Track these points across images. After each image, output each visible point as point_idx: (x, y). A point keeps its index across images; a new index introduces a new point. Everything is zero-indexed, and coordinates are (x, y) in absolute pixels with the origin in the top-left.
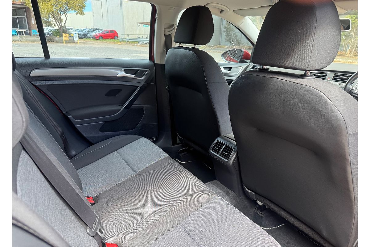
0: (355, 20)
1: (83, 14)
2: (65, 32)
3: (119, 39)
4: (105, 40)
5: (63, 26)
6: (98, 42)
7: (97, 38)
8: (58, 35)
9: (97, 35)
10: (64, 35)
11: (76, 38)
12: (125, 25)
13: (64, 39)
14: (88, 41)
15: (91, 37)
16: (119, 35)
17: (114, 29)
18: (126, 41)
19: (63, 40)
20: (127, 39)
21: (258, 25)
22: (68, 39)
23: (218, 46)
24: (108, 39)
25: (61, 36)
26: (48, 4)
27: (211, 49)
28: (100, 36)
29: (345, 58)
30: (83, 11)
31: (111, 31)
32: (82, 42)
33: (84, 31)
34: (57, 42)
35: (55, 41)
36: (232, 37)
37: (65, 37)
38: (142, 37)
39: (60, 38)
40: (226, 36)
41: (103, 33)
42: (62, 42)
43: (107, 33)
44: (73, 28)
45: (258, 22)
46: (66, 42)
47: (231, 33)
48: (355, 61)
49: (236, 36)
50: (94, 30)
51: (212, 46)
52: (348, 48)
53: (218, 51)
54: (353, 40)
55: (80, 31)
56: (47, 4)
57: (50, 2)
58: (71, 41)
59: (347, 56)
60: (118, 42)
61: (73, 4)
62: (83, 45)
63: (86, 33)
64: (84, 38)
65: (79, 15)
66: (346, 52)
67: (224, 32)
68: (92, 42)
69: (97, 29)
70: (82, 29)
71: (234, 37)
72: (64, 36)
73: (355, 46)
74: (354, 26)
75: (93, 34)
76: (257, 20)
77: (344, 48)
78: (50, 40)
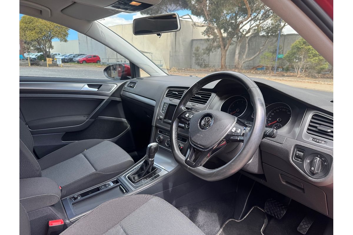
0: (302, 45)
1: (66, 41)
2: (49, 56)
3: (101, 63)
4: (88, 64)
5: (48, 52)
6: (81, 66)
7: (81, 62)
8: (43, 60)
9: (81, 60)
10: (47, 59)
11: (59, 62)
12: (107, 51)
13: (48, 63)
14: (73, 64)
15: (76, 61)
16: (101, 59)
17: (97, 55)
18: (106, 64)
19: (46, 64)
20: (107, 62)
21: (222, 50)
22: (51, 63)
23: (188, 69)
24: (91, 63)
25: (45, 60)
26: (33, 32)
27: (180, 71)
28: (84, 60)
29: (296, 78)
30: (67, 38)
31: (94, 56)
32: (68, 65)
33: (70, 57)
34: (41, 66)
35: (40, 65)
36: (200, 61)
37: (49, 61)
38: (121, 61)
39: (44, 62)
40: (195, 60)
41: (86, 58)
42: (45, 65)
43: (91, 57)
44: (60, 54)
45: (222, 48)
46: (50, 65)
47: (199, 58)
48: (305, 81)
49: (204, 60)
50: (79, 55)
51: (183, 69)
52: (299, 69)
53: (186, 73)
54: (303, 62)
55: (66, 56)
56: (31, 32)
57: (34, 30)
58: (55, 65)
59: (298, 76)
60: (99, 65)
61: (56, 32)
62: (67, 69)
63: (72, 58)
64: (70, 62)
65: (62, 42)
66: (298, 73)
67: (194, 57)
68: (76, 65)
69: (81, 55)
70: (68, 55)
71: (202, 61)
72: (47, 61)
73: (304, 68)
74: (302, 51)
75: (77, 59)
76: (221, 46)
77: (296, 69)
78: (35, 64)
